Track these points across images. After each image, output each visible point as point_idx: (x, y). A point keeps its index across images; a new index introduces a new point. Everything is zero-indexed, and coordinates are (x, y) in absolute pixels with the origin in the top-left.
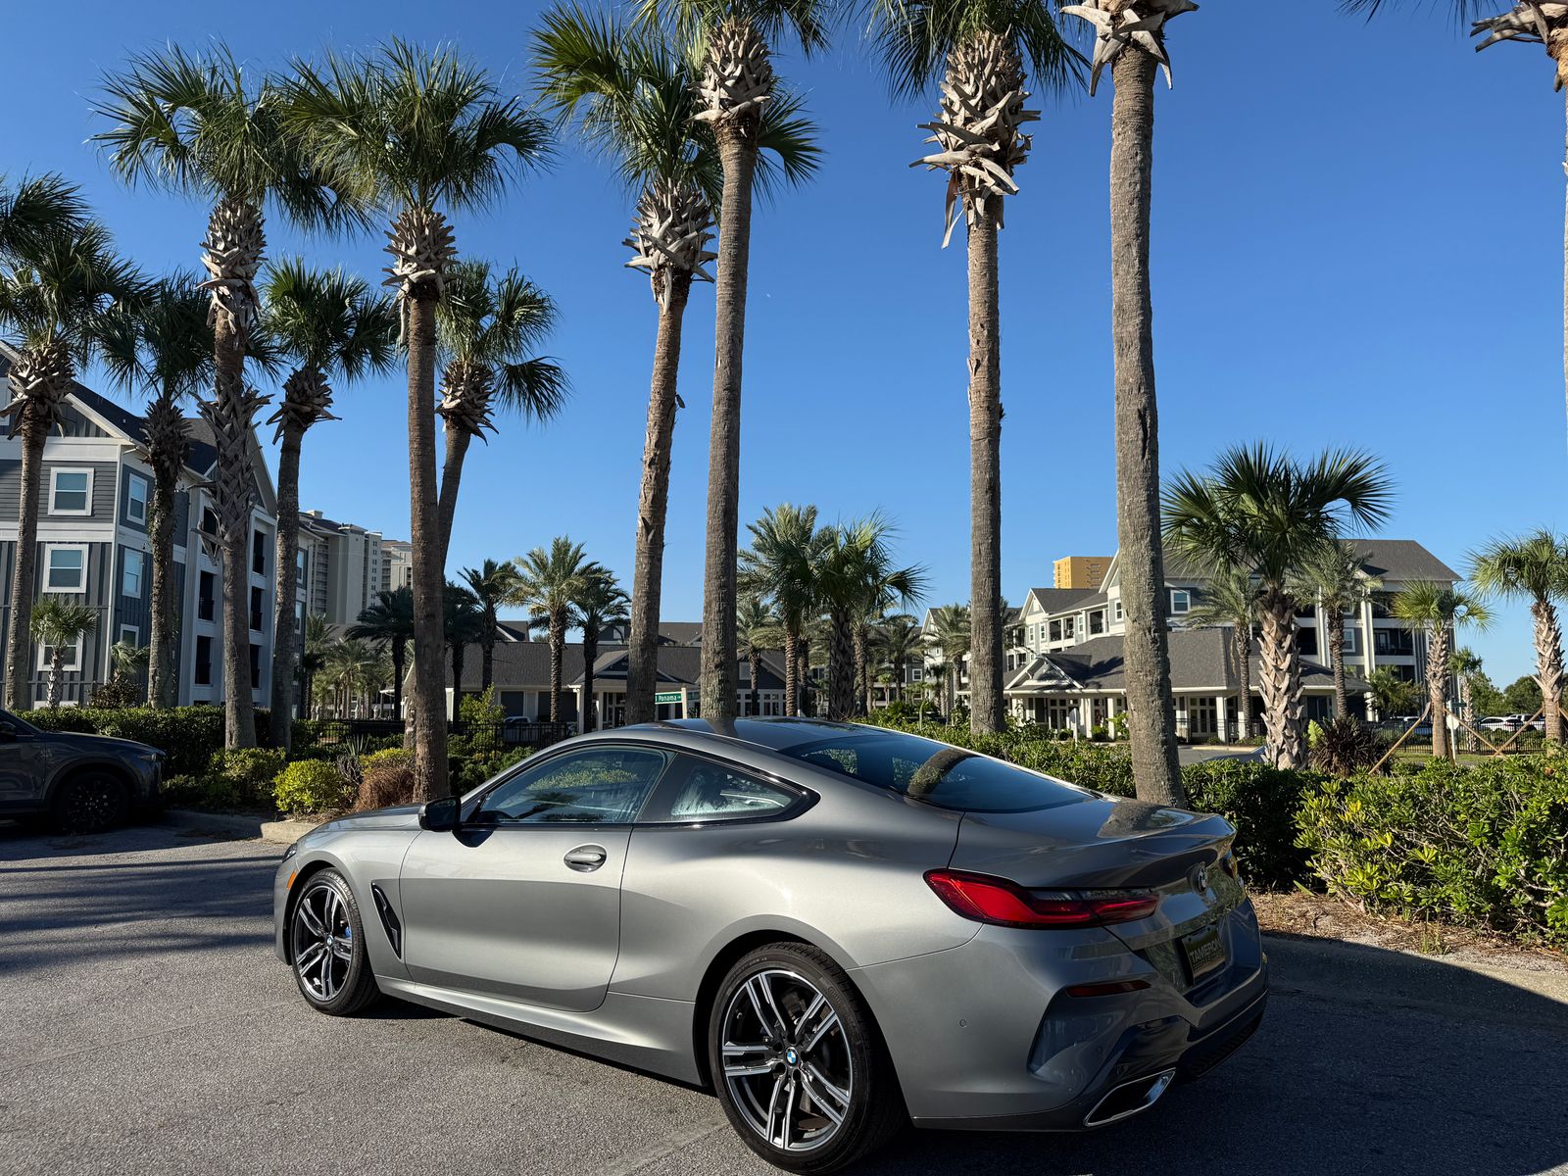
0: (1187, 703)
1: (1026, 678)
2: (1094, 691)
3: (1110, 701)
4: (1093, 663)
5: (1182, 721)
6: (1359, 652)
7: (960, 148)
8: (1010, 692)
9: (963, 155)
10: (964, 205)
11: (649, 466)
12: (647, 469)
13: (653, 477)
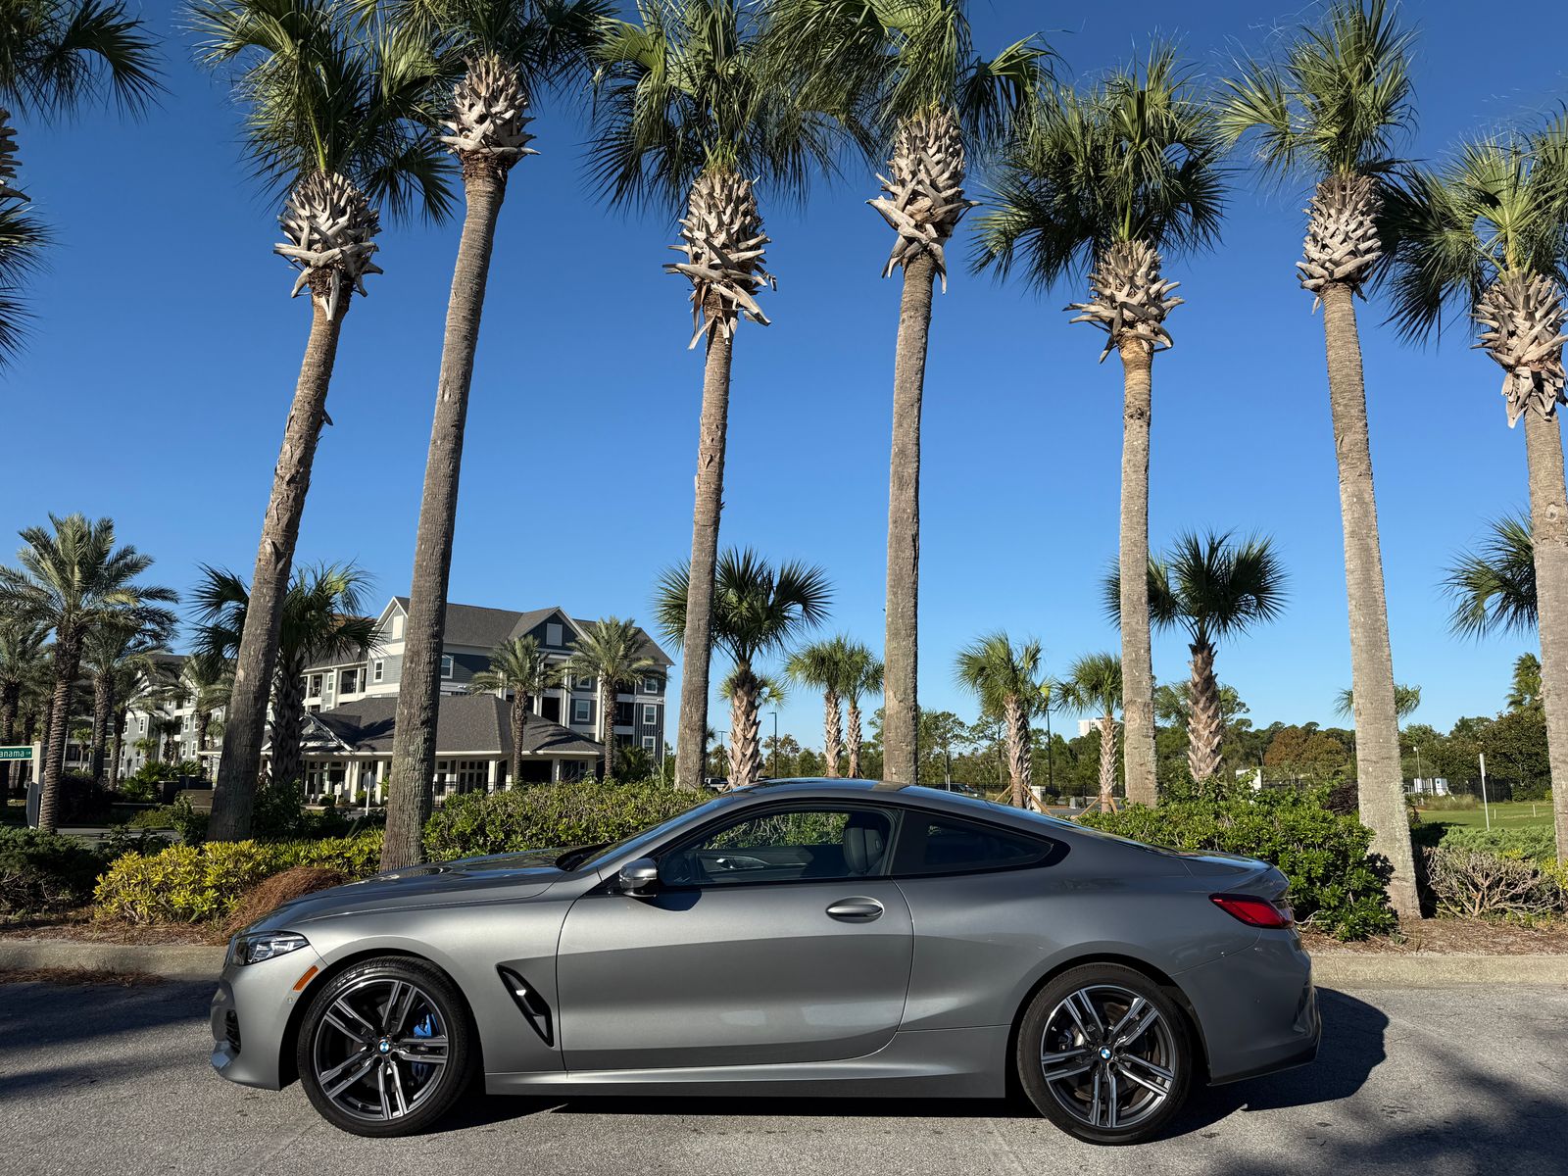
3: (379, 765)
4: (364, 725)
6: (592, 722)
7: (713, 267)
9: (715, 274)
10: (709, 317)
11: (288, 483)
12: (284, 486)
13: (291, 497)
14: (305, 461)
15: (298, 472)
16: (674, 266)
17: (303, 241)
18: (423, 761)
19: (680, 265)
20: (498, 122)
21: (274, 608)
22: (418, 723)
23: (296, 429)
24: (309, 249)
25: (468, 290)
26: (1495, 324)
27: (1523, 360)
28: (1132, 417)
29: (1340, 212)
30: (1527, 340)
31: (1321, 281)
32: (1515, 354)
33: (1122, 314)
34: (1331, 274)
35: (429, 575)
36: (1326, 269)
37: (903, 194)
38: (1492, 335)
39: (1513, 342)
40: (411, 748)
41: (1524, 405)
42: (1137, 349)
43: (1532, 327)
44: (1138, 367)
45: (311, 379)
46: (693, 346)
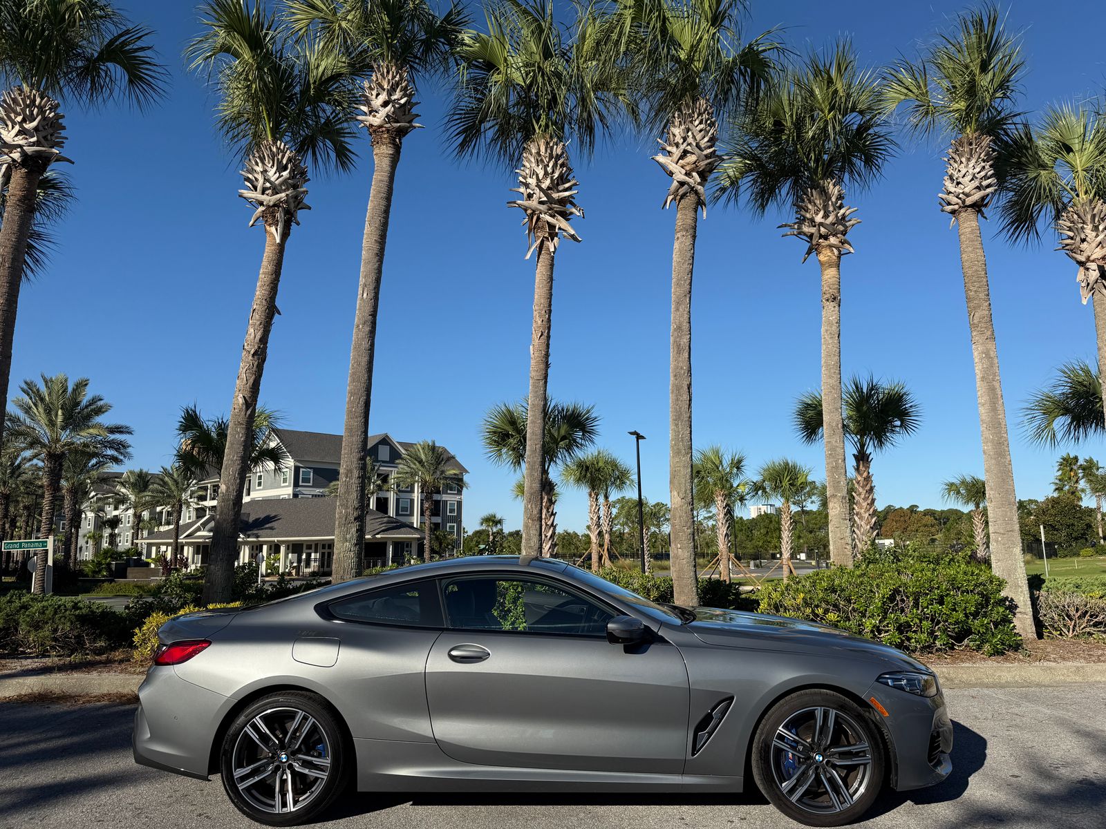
0: (320, 547)
1: (198, 529)
2: (255, 539)
3: (265, 548)
4: (251, 520)
5: (315, 560)
6: (412, 514)
7: (541, 203)
8: (184, 541)
9: (543, 207)
10: (539, 237)
11: (253, 355)
12: (250, 357)
13: (255, 365)
14: (264, 340)
15: (259, 347)
16: (515, 203)
17: (259, 188)
18: (356, 545)
19: (519, 202)
20: (397, 106)
21: (245, 441)
22: (352, 519)
23: (257, 318)
24: (263, 194)
25: (378, 222)
26: (1071, 234)
27: (1092, 258)
28: (828, 300)
29: (969, 160)
30: (1094, 245)
31: (956, 207)
32: (1085, 254)
33: (819, 230)
34: (964, 202)
35: (357, 417)
36: (960, 199)
37: (677, 152)
38: (1069, 241)
39: (1084, 246)
40: (348, 536)
41: (1093, 288)
42: (830, 254)
43: (1097, 236)
44: (830, 266)
45: (267, 284)
46: (528, 257)
